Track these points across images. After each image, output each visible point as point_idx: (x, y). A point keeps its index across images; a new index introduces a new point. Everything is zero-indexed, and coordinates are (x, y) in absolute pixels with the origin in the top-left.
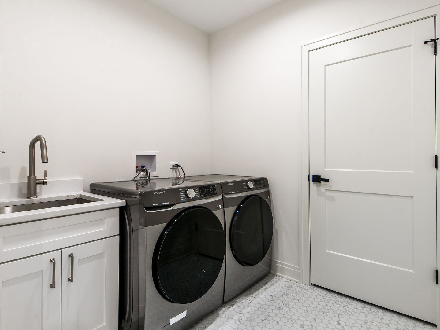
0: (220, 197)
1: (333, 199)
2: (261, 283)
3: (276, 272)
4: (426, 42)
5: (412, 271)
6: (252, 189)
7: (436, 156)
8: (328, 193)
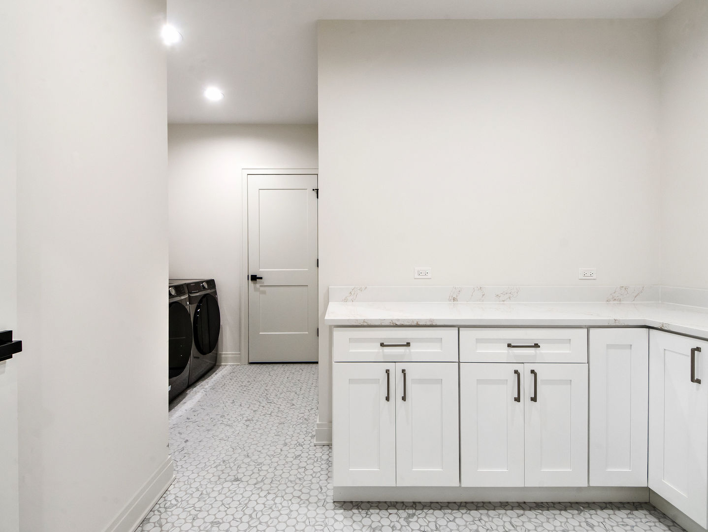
0: (186, 296)
1: (264, 293)
2: (211, 372)
3: (221, 363)
4: (313, 190)
5: (307, 333)
6: (207, 289)
7: (318, 260)
8: (262, 289)
